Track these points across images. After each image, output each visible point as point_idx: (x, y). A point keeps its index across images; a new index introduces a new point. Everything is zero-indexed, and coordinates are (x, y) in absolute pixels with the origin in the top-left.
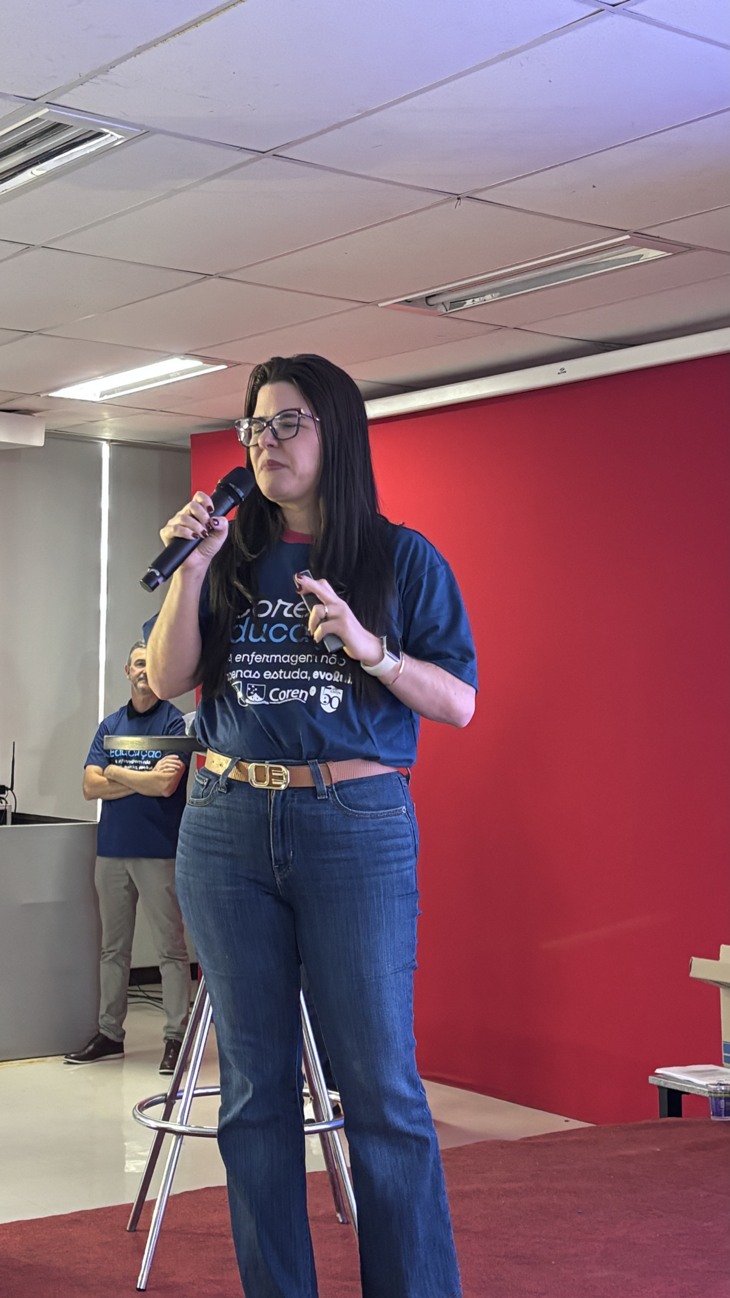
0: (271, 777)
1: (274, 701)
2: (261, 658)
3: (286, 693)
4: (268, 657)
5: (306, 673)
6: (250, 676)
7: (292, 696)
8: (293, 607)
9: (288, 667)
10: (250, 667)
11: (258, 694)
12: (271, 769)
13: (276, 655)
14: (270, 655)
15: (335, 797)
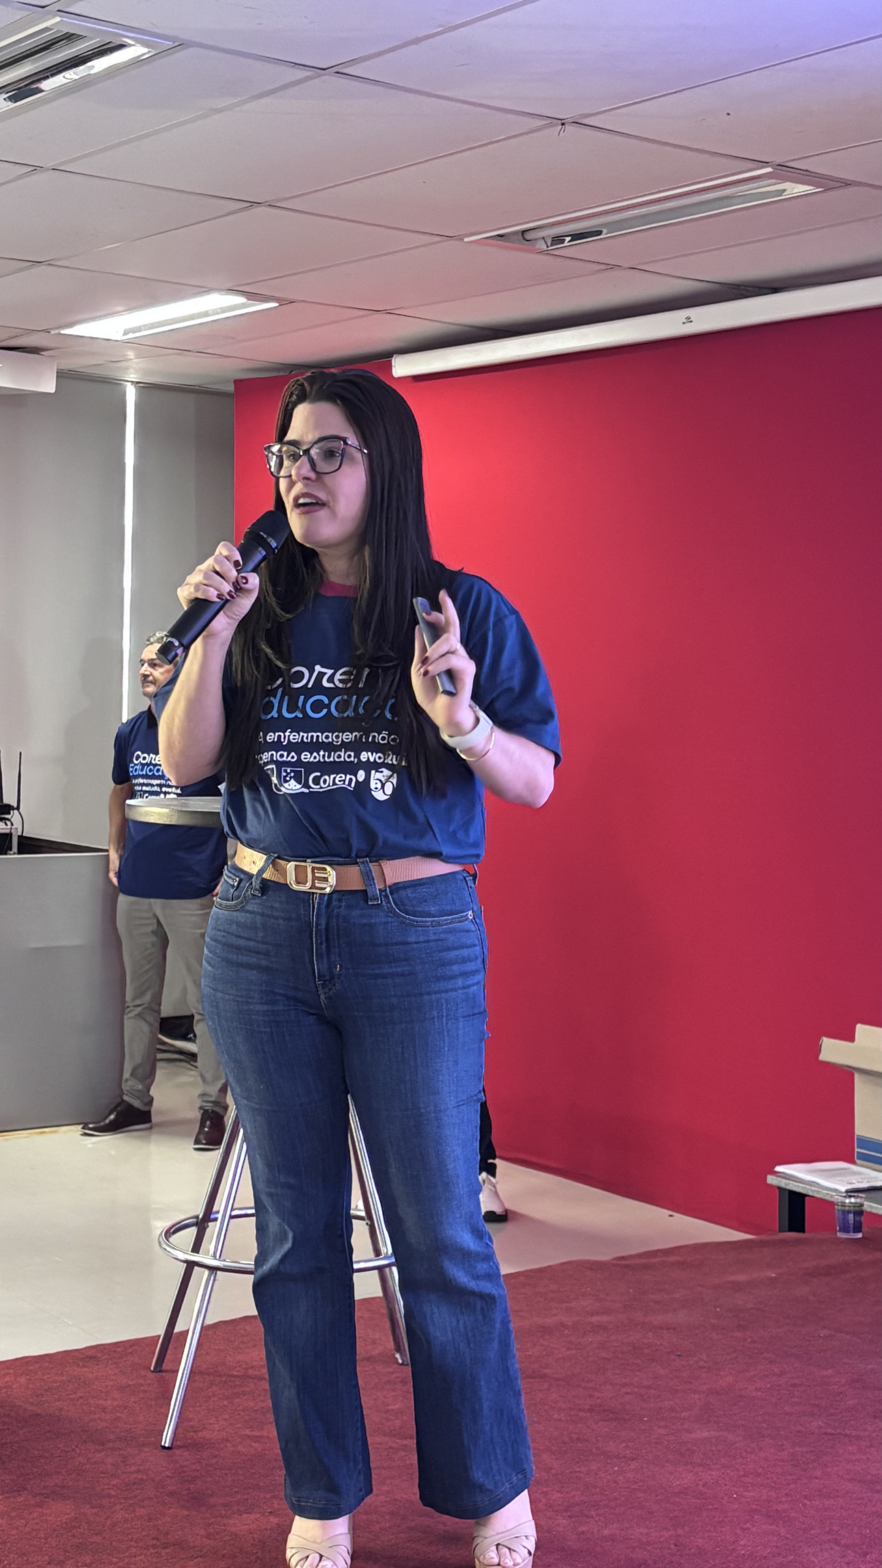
0: (314, 878)
1: (315, 788)
2: (297, 737)
3: (329, 779)
4: (305, 735)
5: (352, 754)
6: (285, 759)
7: (337, 782)
8: (333, 676)
9: (330, 748)
10: (284, 748)
11: (295, 780)
12: (313, 869)
13: (316, 732)
14: (307, 732)
15: (389, 902)
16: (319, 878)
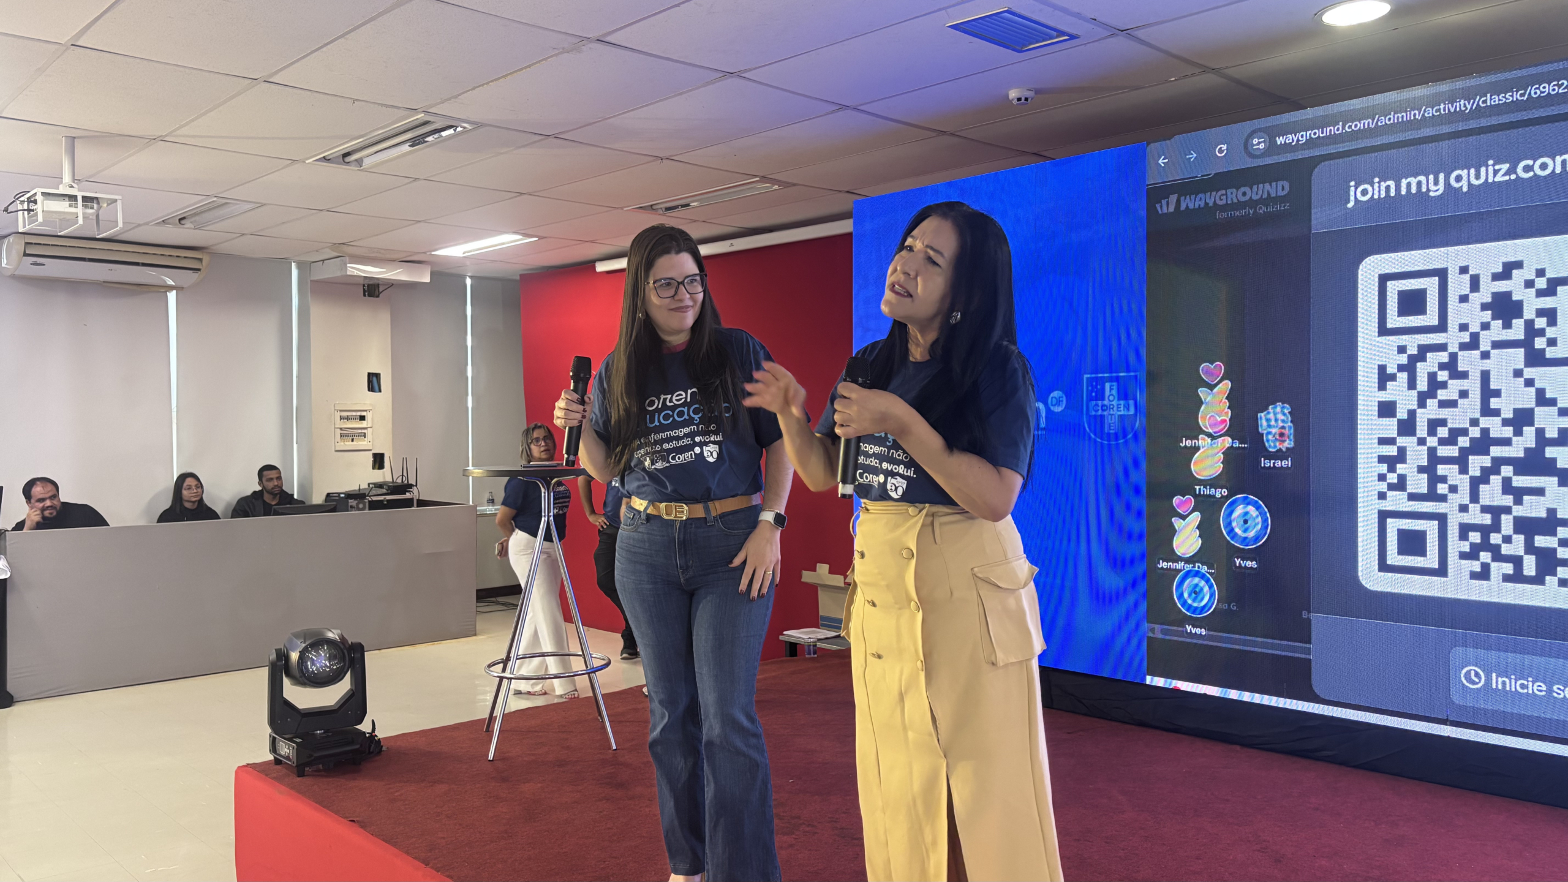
0: (676, 511)
1: (673, 462)
4: (663, 434)
5: (690, 439)
7: (684, 457)
8: (671, 398)
9: (678, 438)
11: (661, 461)
12: (676, 506)
13: (668, 432)
14: (665, 432)
15: (718, 523)
16: (679, 512)
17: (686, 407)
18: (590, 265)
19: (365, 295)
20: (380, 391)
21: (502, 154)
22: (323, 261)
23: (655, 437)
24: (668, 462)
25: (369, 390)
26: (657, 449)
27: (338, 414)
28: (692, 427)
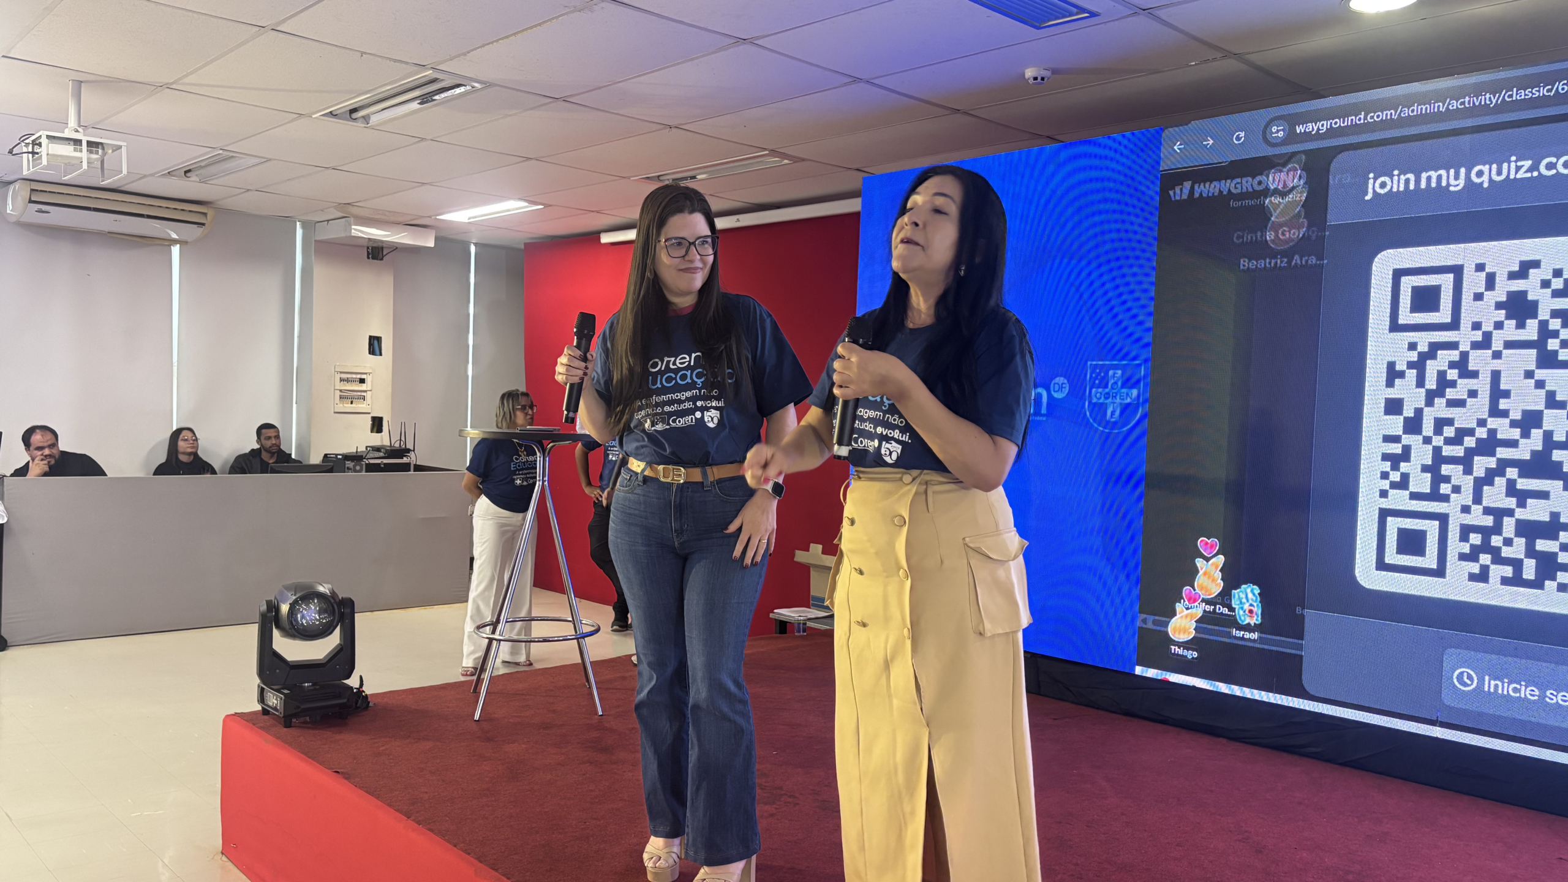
0: (674, 474)
1: (674, 425)
2: (661, 398)
3: (680, 419)
4: (665, 397)
5: (691, 403)
7: (685, 421)
8: (675, 361)
9: (680, 402)
10: (653, 406)
11: (661, 423)
12: (673, 469)
13: (670, 394)
14: (667, 394)
15: (715, 489)
16: (677, 475)
17: (689, 371)
18: (594, 236)
19: (368, 258)
20: (381, 354)
21: (511, 115)
22: (328, 221)
23: (657, 399)
24: (669, 424)
25: (370, 353)
26: (658, 411)
27: (338, 376)
28: (695, 391)
